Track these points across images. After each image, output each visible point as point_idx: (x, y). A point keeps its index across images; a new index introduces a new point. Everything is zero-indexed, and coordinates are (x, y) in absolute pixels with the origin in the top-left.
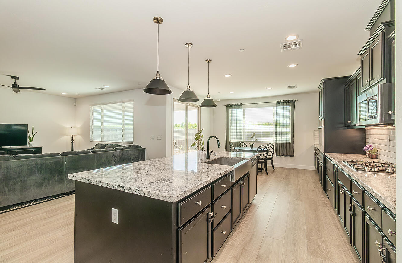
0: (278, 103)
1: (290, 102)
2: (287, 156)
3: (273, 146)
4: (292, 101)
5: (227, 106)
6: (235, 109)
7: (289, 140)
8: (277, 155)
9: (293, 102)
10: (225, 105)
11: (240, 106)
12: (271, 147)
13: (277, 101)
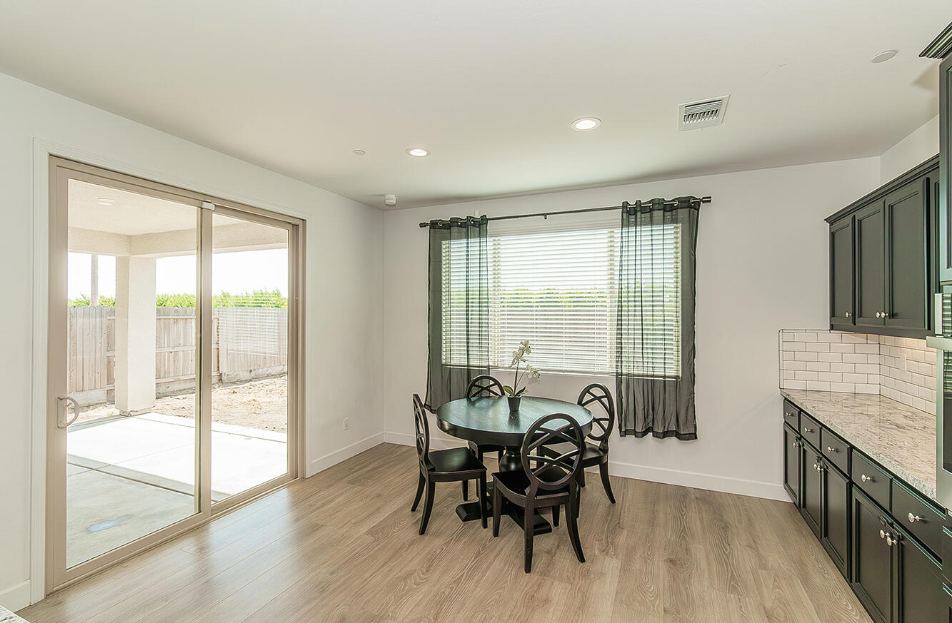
0: (629, 213)
1: (677, 208)
2: (665, 434)
3: (608, 396)
4: (686, 205)
5: (433, 225)
6: (460, 238)
7: (673, 368)
8: (624, 433)
9: (690, 207)
10: (427, 224)
11: (480, 225)
12: (599, 399)
13: (625, 205)
